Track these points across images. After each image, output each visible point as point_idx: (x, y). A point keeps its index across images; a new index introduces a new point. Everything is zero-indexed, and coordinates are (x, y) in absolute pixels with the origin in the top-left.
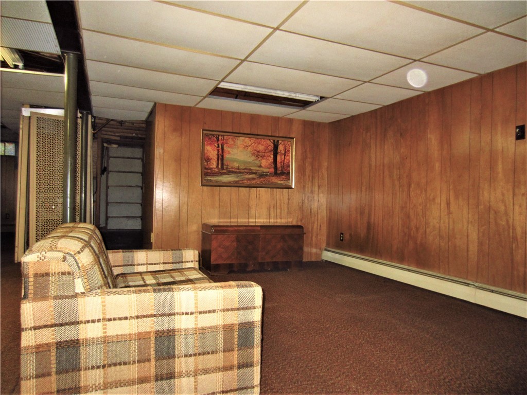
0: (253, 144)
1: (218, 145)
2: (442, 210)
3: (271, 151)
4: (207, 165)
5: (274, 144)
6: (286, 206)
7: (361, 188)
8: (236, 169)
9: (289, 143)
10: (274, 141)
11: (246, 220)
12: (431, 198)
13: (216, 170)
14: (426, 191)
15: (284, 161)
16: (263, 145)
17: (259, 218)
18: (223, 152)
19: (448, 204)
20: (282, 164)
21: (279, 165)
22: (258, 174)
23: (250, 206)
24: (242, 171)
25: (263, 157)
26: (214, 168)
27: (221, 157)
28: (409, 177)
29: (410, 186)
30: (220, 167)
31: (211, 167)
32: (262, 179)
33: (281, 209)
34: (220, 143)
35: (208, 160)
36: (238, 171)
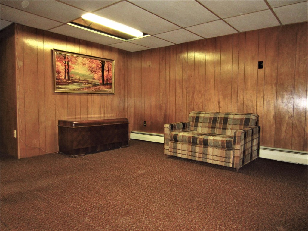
0: (89, 63)
1: (65, 62)
2: (215, 105)
3: (101, 68)
4: (58, 76)
5: (102, 63)
6: (110, 105)
7: (159, 93)
8: (78, 80)
9: (111, 63)
10: (102, 61)
11: (86, 116)
12: (208, 99)
13: (64, 80)
14: (205, 95)
15: (108, 75)
16: (95, 64)
17: (94, 114)
18: (69, 67)
19: (219, 102)
20: (107, 77)
21: (105, 78)
22: (92, 84)
23: (88, 106)
24: (82, 82)
25: (95, 72)
26: (63, 79)
27: (67, 71)
28: (194, 87)
29: (194, 92)
30: (67, 78)
31: (61, 78)
32: (95, 88)
33: (107, 108)
34: (66, 60)
35: (59, 72)
36: (79, 81)
